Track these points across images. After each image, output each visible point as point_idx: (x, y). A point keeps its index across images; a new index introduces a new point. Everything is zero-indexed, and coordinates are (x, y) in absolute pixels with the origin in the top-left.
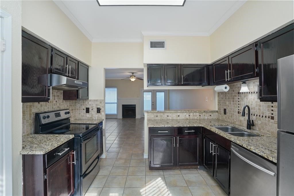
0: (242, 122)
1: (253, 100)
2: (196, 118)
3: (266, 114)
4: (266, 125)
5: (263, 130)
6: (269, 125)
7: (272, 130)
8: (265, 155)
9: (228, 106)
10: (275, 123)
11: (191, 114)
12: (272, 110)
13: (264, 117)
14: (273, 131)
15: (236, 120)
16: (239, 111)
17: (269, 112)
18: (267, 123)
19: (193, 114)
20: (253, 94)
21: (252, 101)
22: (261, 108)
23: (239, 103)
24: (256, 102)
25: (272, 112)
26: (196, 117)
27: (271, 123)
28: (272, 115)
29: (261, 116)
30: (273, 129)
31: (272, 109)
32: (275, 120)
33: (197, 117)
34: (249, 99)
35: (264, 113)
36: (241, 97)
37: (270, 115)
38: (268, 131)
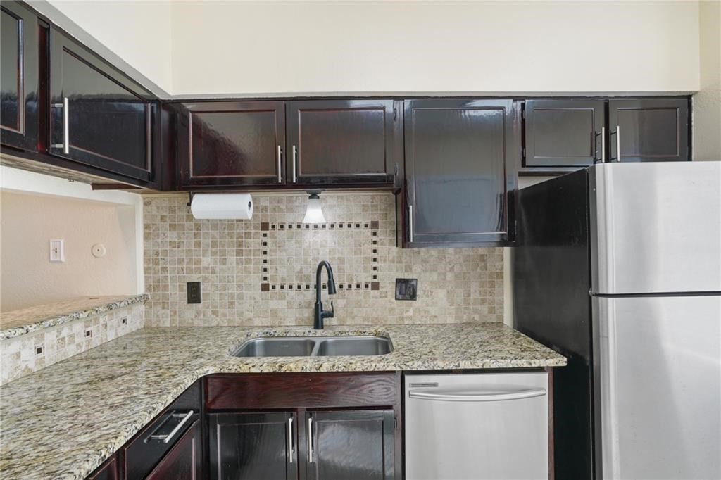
0: (280, 314)
1: (322, 246)
2: (71, 351)
3: (358, 279)
4: (360, 306)
5: (353, 319)
6: (367, 305)
7: (374, 313)
8: (523, 360)
9: (213, 272)
10: (381, 297)
11: (50, 338)
12: (375, 269)
13: (354, 287)
14: (376, 317)
15: (251, 315)
16: (265, 282)
17: (367, 274)
18: (364, 300)
19: (59, 332)
20: (319, 230)
21: (318, 250)
22: (346, 266)
23: (267, 257)
24: (330, 251)
25: (375, 273)
26: (73, 347)
27: (373, 298)
28: (375, 280)
29: (346, 286)
30: (377, 310)
31: (375, 264)
32: (380, 289)
33: (79, 345)
34: (305, 245)
35: (355, 277)
36: (273, 237)
37: (370, 280)
38: (364, 320)
